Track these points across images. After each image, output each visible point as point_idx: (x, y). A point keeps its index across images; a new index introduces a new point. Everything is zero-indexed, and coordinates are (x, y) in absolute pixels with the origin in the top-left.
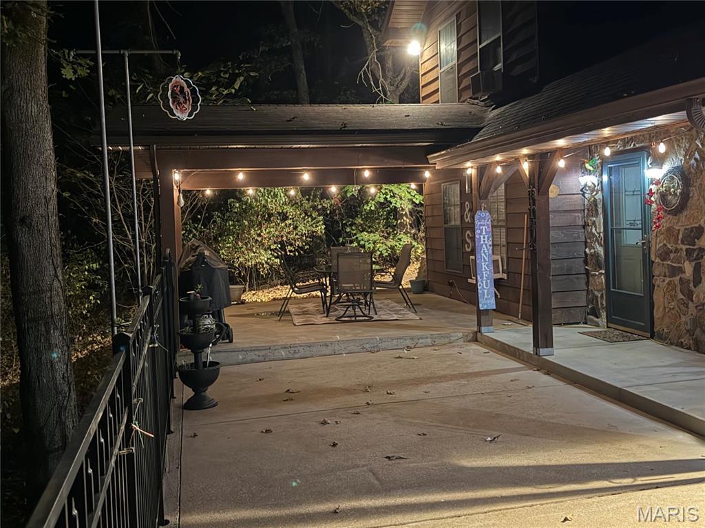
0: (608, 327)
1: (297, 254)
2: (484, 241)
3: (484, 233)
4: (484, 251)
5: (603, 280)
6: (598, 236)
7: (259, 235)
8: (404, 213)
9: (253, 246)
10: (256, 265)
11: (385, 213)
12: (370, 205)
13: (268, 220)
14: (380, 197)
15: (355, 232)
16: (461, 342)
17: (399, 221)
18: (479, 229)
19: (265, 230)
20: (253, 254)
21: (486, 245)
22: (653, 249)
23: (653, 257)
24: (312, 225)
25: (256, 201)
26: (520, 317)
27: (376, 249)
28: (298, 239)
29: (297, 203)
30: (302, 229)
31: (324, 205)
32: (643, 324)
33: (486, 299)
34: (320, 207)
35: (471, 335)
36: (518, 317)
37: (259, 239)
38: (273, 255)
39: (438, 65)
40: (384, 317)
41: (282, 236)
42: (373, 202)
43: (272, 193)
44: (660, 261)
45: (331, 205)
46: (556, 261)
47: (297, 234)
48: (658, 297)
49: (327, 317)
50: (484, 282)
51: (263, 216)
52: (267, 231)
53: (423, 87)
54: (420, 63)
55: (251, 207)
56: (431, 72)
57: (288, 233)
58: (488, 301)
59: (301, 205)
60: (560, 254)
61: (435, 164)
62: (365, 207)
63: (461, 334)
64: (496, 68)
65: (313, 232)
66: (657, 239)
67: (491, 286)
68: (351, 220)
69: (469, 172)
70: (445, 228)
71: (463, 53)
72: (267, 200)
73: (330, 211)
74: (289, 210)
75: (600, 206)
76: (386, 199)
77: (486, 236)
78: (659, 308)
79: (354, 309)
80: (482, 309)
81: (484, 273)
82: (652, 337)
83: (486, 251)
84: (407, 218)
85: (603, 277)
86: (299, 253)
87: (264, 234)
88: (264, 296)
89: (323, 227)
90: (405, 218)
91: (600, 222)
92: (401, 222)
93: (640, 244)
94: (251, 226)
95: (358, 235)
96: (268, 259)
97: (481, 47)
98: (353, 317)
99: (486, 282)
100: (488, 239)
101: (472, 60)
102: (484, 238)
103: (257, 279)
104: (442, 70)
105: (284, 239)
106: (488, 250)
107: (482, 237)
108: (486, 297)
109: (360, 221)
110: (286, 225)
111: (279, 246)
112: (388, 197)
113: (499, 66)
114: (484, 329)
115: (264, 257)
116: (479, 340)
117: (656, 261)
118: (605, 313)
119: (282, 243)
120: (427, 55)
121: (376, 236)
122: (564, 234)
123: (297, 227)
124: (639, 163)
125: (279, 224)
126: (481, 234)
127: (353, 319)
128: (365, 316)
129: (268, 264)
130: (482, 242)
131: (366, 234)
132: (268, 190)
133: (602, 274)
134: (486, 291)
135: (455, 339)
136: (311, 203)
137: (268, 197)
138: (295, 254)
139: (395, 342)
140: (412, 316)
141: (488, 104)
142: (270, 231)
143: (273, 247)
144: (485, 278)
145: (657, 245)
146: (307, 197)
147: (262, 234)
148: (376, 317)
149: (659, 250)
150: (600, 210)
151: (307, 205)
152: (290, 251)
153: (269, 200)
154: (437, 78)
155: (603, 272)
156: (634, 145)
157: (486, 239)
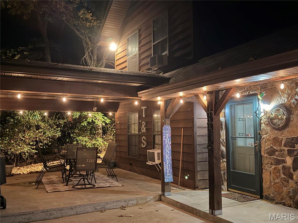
0: (228, 191)
1: (45, 147)
2: (167, 142)
3: (167, 138)
4: (167, 148)
5: (226, 165)
6: (222, 141)
7: (24, 137)
8: (99, 128)
9: (20, 143)
10: (20, 153)
11: (90, 128)
12: (84, 123)
13: (29, 129)
14: (89, 119)
15: (75, 136)
16: (152, 202)
17: (97, 132)
18: (165, 135)
19: (27, 134)
20: (19, 147)
21: (168, 144)
22: (263, 149)
23: (263, 154)
24: (54, 132)
25: (23, 118)
26: (179, 185)
27: (87, 145)
28: (45, 139)
29: (46, 121)
30: (49, 134)
31: (60, 122)
32: (255, 191)
33: (168, 176)
34: (58, 123)
35: (158, 197)
36: (178, 185)
37: (24, 139)
38: (31, 148)
39: (126, 55)
40: (102, 185)
41: (36, 138)
42: (86, 122)
43: (33, 115)
44: (268, 156)
45: (64, 122)
46: (200, 154)
47: (45, 137)
48: (266, 176)
49: (67, 185)
50: (167, 166)
51: (26, 127)
52: (29, 135)
53: (117, 66)
54: (116, 55)
55: (20, 121)
56: (122, 59)
57: (40, 136)
58: (169, 177)
59: (48, 122)
60: (202, 150)
61: (141, 97)
62: (82, 124)
63: (153, 197)
64: (164, 54)
65: (54, 136)
66: (265, 144)
67: (170, 168)
68: (73, 130)
69: (159, 103)
70: (128, 135)
71: (142, 48)
72: (29, 119)
73: (63, 125)
74: (42, 124)
75: (224, 125)
76: (92, 120)
77: (168, 139)
78: (267, 182)
79: (84, 180)
80: (166, 182)
81: (167, 160)
82: (261, 198)
83: (168, 148)
84: (101, 130)
85: (225, 163)
86: (46, 147)
87: (27, 136)
88: (25, 170)
89: (60, 133)
90: (100, 130)
91: (224, 133)
92: (98, 132)
93: (253, 146)
94: (19, 132)
95: (77, 138)
96: (28, 150)
97: (154, 44)
98: (83, 185)
99: (168, 166)
100: (169, 141)
101: (148, 51)
102: (167, 140)
103: (20, 160)
104: (128, 57)
105: (38, 139)
106: (169, 147)
107: (166, 139)
108: (168, 174)
109: (77, 131)
110: (39, 132)
111: (35, 143)
112: (94, 119)
113: (166, 53)
114: (166, 194)
115: (26, 149)
116: (162, 199)
117: (265, 156)
118: (226, 183)
119: (36, 141)
120: (119, 51)
121: (86, 139)
122: (204, 139)
123: (45, 133)
124: (252, 102)
125: (35, 131)
126: (165, 138)
127: (84, 187)
128: (90, 184)
129: (28, 153)
130: (166, 143)
131: (81, 137)
132: (31, 113)
133: (225, 161)
134: (168, 171)
135: (149, 200)
136: (53, 121)
137: (30, 116)
138: (43, 148)
139: (115, 204)
140: (116, 183)
141: (158, 72)
142: (30, 135)
143: (31, 143)
144: (167, 164)
145: (265, 147)
146: (51, 118)
147: (25, 136)
148: (97, 185)
149: (267, 150)
150: (224, 127)
151: (51, 122)
152: (41, 146)
153: (31, 118)
154: (126, 61)
155: (226, 160)
156: (249, 92)
157: (168, 141)
